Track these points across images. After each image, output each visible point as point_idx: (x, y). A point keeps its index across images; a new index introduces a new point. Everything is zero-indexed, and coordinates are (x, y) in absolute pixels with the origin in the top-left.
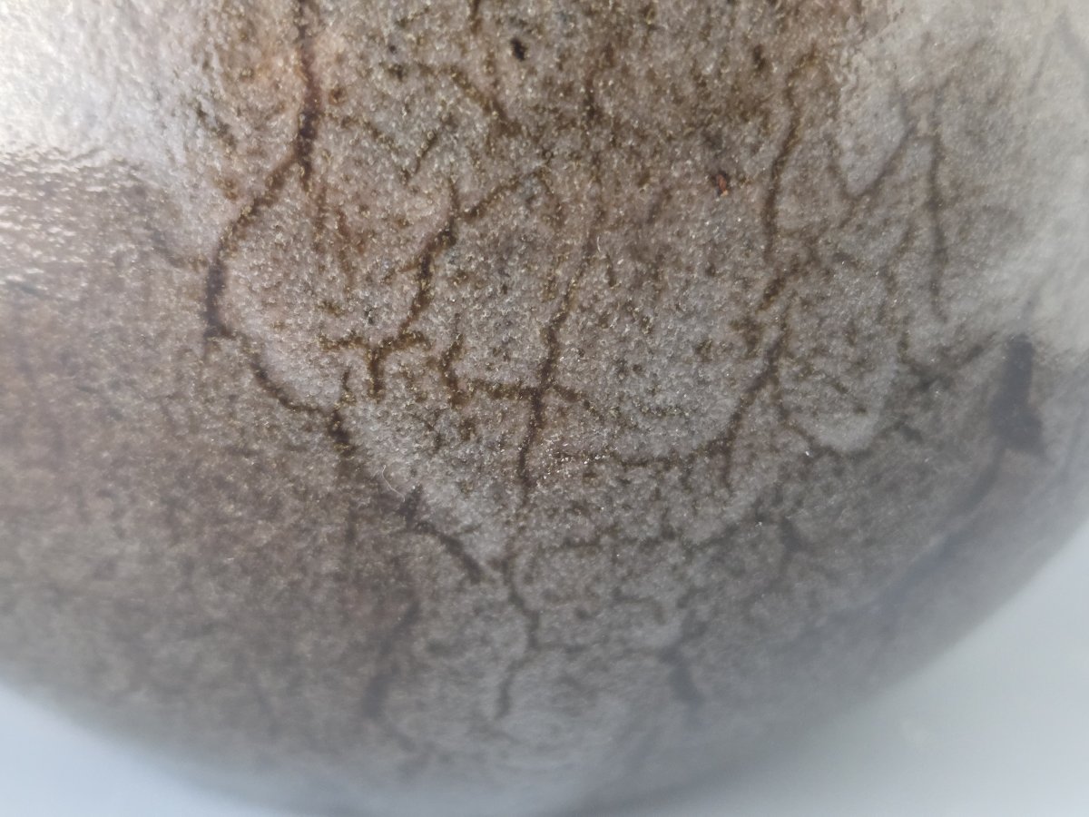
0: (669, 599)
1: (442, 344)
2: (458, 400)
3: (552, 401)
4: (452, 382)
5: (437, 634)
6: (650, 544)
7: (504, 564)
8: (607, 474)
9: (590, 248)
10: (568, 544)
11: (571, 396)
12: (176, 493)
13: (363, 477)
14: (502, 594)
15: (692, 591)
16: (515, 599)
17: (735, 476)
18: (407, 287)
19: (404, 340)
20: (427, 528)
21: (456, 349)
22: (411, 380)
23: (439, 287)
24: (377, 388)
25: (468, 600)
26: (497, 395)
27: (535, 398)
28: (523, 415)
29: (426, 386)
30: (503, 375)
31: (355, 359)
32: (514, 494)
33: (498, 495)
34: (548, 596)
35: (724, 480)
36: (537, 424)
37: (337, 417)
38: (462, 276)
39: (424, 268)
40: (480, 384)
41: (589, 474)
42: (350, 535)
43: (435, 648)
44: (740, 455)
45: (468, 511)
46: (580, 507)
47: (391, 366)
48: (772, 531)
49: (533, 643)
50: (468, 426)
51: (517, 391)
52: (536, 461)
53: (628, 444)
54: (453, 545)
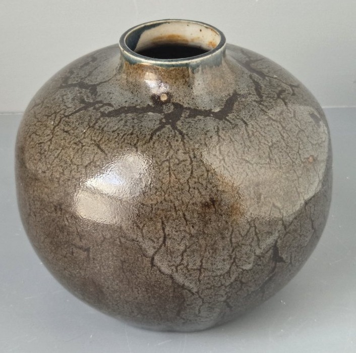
0: (224, 294)
1: (186, 264)
2: (189, 271)
3: (202, 270)
4: (188, 269)
5: (188, 303)
6: (219, 287)
7: (198, 292)
8: (212, 279)
9: (206, 250)
10: (207, 288)
11: (205, 269)
12: (148, 287)
13: (176, 283)
14: (198, 296)
15: (227, 292)
16: (200, 297)
17: (231, 276)
18: (180, 258)
19: (180, 264)
20: (185, 289)
21: (188, 265)
22: (182, 270)
23: (185, 257)
24: (177, 271)
25: (192, 298)
26: (194, 270)
27: (200, 270)
28: (198, 272)
29: (184, 270)
30: (195, 267)
31: (173, 268)
32: (198, 283)
33: (196, 283)
34: (205, 296)
35: (230, 276)
36: (200, 273)
37: (171, 275)
38: (188, 255)
39: (182, 255)
40: (192, 269)
41: (209, 279)
42: (174, 291)
43: (188, 305)
44: (231, 273)
45: (191, 286)
46: (208, 283)
47: (179, 268)
48: (238, 282)
49: (203, 302)
50: (190, 275)
51: (197, 269)
52: (201, 278)
53: (214, 274)
54: (190, 291)
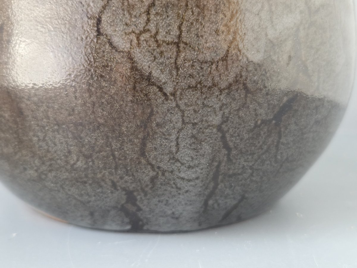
0: (217, 106)
1: (154, 31)
2: (159, 46)
3: (182, 45)
4: (157, 41)
5: (158, 120)
6: (210, 88)
7: (173, 94)
8: (197, 66)
9: (187, 5)
10: (189, 87)
11: (186, 44)
13: (137, 70)
14: (174, 105)
15: (223, 105)
16: (178, 106)
17: (229, 67)
18: (144, 17)
19: (145, 31)
20: (153, 84)
21: (157, 33)
22: (147, 41)
23: (152, 17)
24: (139, 44)
25: (165, 107)
26: (168, 44)
27: (177, 44)
28: (175, 49)
29: (151, 43)
30: (169, 39)
31: (133, 37)
32: (174, 72)
33: (171, 73)
34: (186, 104)
35: (227, 69)
36: (178, 52)
37: (129, 52)
38: (157, 14)
39: (148, 13)
40: (164, 41)
41: (193, 66)
42: (134, 88)
43: (158, 125)
44: (230, 62)
45: (163, 78)
46: (191, 76)
47: (142, 38)
48: (241, 86)
49: (183, 122)
50: (162, 53)
51: (172, 43)
52: (179, 62)
53: (201, 57)
54: (161, 89)
